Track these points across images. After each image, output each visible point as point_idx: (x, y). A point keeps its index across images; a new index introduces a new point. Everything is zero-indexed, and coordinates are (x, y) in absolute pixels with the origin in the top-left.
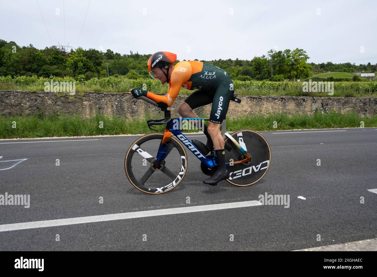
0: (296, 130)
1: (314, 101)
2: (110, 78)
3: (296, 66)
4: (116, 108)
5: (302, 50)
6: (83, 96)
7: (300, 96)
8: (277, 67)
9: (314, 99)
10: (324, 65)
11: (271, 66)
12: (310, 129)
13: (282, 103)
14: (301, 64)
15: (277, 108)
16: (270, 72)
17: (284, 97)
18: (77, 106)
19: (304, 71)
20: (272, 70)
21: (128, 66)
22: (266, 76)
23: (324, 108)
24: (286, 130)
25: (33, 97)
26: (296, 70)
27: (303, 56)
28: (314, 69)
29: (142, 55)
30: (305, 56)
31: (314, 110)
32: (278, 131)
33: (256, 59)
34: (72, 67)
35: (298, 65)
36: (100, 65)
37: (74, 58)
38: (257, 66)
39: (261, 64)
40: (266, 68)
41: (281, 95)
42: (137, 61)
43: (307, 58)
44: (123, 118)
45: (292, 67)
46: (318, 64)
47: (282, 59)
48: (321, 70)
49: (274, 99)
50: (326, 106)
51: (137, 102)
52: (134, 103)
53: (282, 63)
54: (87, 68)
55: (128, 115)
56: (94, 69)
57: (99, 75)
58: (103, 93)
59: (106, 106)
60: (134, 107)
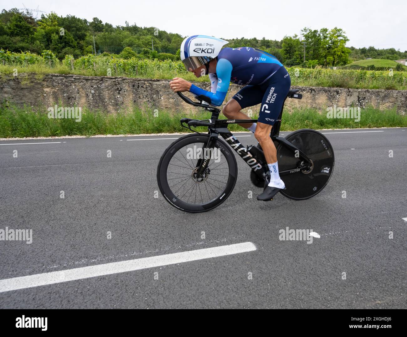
0: (325, 130)
1: (349, 94)
2: (90, 56)
3: (334, 50)
4: (92, 98)
5: (341, 30)
6: (43, 81)
7: (333, 87)
8: (311, 51)
9: (350, 91)
10: (365, 50)
11: (304, 49)
12: (342, 129)
13: (311, 95)
14: (339, 48)
15: (305, 101)
16: (302, 56)
17: (314, 88)
19: (341, 57)
20: (305, 54)
21: (122, 41)
22: (297, 61)
23: (360, 103)
26: (333, 55)
27: (341, 38)
28: (354, 54)
29: (141, 28)
30: (345, 38)
31: (349, 105)
33: (286, 39)
34: (43, 40)
35: (336, 49)
36: (84, 39)
37: (45, 27)
38: (288, 48)
39: (292, 46)
40: (298, 51)
41: (311, 85)
42: (135, 35)
43: (346, 40)
45: (328, 51)
46: (358, 48)
47: (317, 40)
48: (361, 56)
49: (302, 90)
50: (363, 100)
51: (123, 91)
52: (117, 92)
53: (318, 45)
54: (64, 42)
55: (111, 108)
56: (76, 45)
57: (82, 52)
58: (72, 77)
59: (78, 95)
60: (119, 97)
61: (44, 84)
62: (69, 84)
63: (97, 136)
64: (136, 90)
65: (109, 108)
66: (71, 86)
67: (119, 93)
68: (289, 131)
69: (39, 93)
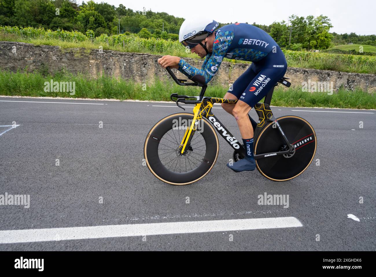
0: (317, 108)
1: (340, 77)
3: (318, 35)
4: (124, 70)
5: (326, 17)
6: (90, 54)
7: (324, 69)
8: (296, 35)
9: (340, 74)
10: (347, 36)
11: (290, 33)
12: (332, 108)
13: (303, 76)
14: (323, 33)
15: (298, 81)
16: (288, 39)
17: (307, 70)
18: (83, 64)
19: (324, 41)
20: (290, 38)
21: (140, 23)
22: (283, 44)
23: (349, 85)
24: (306, 107)
25: (37, 51)
26: (317, 39)
27: (325, 25)
28: (335, 39)
29: (155, 13)
30: (329, 25)
31: (338, 87)
32: (297, 107)
33: (275, 24)
34: (83, 21)
35: (320, 34)
36: (112, 21)
37: (85, 11)
38: (275, 32)
39: (279, 31)
40: (285, 35)
41: (304, 67)
42: (150, 19)
43: (330, 26)
44: (131, 81)
45: (312, 36)
46: (340, 34)
47: (303, 26)
48: (342, 41)
49: (296, 71)
50: (352, 83)
51: (147, 65)
52: (143, 65)
53: (303, 31)
54: (98, 23)
55: (137, 78)
56: (106, 25)
57: (110, 31)
58: (111, 52)
59: (114, 66)
60: (144, 69)
61: (90, 57)
62: (108, 58)
63: (128, 101)
64: (158, 65)
65: (136, 78)
66: (109, 59)
67: (144, 67)
68: (284, 107)
69: (86, 64)
